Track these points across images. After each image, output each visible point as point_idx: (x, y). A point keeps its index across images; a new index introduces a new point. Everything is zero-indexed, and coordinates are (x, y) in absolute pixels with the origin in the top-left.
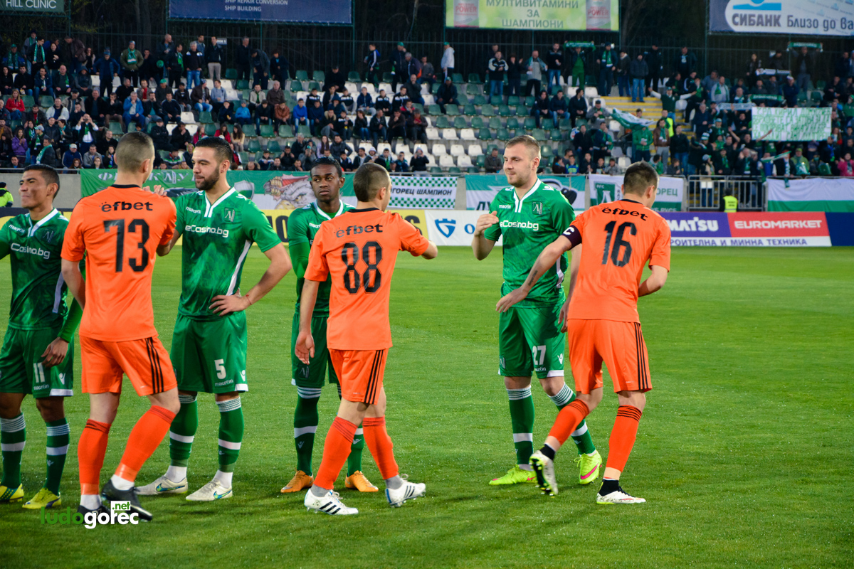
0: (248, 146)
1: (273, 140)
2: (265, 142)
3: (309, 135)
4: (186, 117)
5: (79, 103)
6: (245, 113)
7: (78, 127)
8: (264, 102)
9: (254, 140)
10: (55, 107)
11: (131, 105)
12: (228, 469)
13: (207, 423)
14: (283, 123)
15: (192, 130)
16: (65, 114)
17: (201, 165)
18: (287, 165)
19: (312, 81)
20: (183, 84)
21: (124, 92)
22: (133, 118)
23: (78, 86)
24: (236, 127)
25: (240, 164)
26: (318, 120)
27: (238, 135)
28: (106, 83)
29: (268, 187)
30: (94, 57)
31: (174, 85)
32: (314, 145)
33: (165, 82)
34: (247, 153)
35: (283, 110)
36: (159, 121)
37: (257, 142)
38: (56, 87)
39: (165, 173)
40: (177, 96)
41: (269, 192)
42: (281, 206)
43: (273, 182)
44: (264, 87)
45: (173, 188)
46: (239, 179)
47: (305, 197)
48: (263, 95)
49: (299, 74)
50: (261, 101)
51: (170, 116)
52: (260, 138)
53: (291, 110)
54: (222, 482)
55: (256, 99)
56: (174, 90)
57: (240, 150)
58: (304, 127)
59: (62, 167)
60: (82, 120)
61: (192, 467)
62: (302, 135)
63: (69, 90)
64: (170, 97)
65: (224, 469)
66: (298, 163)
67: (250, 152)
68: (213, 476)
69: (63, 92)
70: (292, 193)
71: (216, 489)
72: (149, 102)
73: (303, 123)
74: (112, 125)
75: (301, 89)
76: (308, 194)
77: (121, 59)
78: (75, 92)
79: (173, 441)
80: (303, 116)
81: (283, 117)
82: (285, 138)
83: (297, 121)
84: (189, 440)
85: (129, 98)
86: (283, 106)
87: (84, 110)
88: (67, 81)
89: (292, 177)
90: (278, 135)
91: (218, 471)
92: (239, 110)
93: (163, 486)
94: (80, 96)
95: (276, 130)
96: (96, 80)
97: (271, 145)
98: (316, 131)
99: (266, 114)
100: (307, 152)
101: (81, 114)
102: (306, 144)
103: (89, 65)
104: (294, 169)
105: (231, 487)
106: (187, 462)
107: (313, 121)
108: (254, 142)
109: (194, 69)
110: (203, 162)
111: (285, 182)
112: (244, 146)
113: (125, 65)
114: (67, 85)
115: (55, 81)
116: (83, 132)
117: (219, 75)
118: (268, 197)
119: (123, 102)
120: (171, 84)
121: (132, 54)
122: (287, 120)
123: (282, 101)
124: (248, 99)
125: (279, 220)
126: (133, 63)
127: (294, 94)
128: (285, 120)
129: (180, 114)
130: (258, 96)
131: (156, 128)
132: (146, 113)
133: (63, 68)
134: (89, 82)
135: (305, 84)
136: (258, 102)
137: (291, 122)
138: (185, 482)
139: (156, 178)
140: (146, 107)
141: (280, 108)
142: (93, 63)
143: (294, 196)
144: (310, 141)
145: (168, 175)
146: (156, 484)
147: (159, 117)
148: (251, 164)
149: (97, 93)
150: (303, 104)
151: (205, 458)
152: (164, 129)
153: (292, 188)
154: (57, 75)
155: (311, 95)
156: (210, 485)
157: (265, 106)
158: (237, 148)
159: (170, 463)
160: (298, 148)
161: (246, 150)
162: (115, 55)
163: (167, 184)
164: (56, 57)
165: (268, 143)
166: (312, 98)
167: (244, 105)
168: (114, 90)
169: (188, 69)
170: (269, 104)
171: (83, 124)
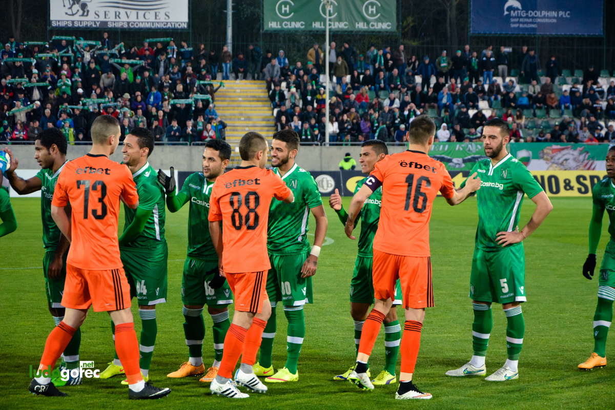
0: (527, 125)
1: (545, 120)
2: (540, 122)
3: (572, 116)
4: (483, 104)
5: (407, 95)
6: (525, 101)
7: (406, 113)
8: (539, 93)
9: (532, 120)
10: (390, 98)
11: (443, 97)
12: (514, 357)
13: (500, 325)
14: (552, 108)
15: (488, 113)
16: (397, 104)
17: (491, 139)
18: (555, 138)
19: (574, 77)
20: (481, 81)
21: (438, 87)
22: (445, 106)
23: (406, 83)
24: (519, 111)
25: (521, 138)
26: (578, 106)
27: (519, 117)
28: (426, 81)
29: (541, 155)
30: (417, 63)
31: (474, 82)
32: (575, 123)
33: (467, 80)
34: (527, 130)
35: (553, 99)
36: (463, 108)
37: (534, 122)
38: (390, 85)
39: (467, 145)
40: (476, 89)
41: (542, 158)
42: (551, 168)
43: (545, 151)
44: (538, 82)
45: (473, 156)
46: (520, 149)
47: (568, 161)
48: (538, 88)
49: (564, 72)
50: (536, 92)
51: (471, 104)
52: (536, 119)
53: (559, 98)
54: (510, 367)
55: (533, 90)
56: (474, 85)
57: (521, 128)
58: (568, 110)
59: (395, 141)
60: (408, 107)
61: (489, 357)
62: (567, 117)
63: (399, 87)
64: (471, 90)
65: (511, 358)
66: (563, 137)
67: (529, 129)
68: (504, 363)
69: (396, 88)
70: (559, 159)
71: (506, 373)
72: (456, 94)
73: (567, 108)
74: (430, 111)
75: (566, 83)
76: (571, 159)
77: (436, 64)
78: (404, 88)
79: (474, 337)
80: (567, 103)
81: (553, 103)
82: (554, 118)
83: (563, 106)
84: (486, 336)
85: (442, 92)
86: (553, 96)
87: (410, 100)
88: (398, 80)
89: (559, 147)
90: (549, 117)
91: (508, 360)
92: (520, 99)
93: (468, 370)
94: (407, 90)
95: (548, 113)
96: (418, 79)
97: (544, 124)
98: (577, 113)
99: (541, 102)
100: (570, 128)
101: (409, 103)
102: (569, 123)
103: (414, 68)
104: (561, 141)
105: (517, 371)
106: (485, 353)
107: (574, 106)
108: (531, 122)
109: (488, 70)
110: (492, 137)
111: (554, 151)
112: (525, 125)
113: (439, 68)
114: (399, 83)
115: (390, 80)
116: (409, 116)
117: (506, 74)
118: (542, 162)
119: (438, 93)
120: (471, 81)
121: (444, 60)
122: (556, 106)
123: (552, 92)
124: (527, 90)
125: (550, 178)
126: (444, 67)
127: (561, 87)
128: (554, 105)
129: (478, 102)
130: (534, 89)
131: (461, 113)
132: (454, 102)
133: (396, 71)
134: (414, 80)
135: (569, 79)
136: (534, 93)
137: (559, 107)
138: (484, 368)
139: (461, 149)
140: (454, 98)
141: (550, 97)
142: (416, 67)
143: (560, 161)
144: (573, 121)
145: (470, 146)
146: (463, 368)
147: (463, 105)
148: (529, 138)
149: (419, 88)
150: (567, 94)
151: (498, 350)
152: (466, 113)
153: (559, 155)
154: (392, 76)
155: (573, 87)
156: (502, 370)
157: (540, 96)
158: (519, 126)
159: (473, 354)
160: (564, 126)
161: (526, 128)
162: (432, 61)
163: (469, 152)
164: (391, 62)
165: (542, 123)
166: (573, 89)
167: (525, 95)
168: (432, 86)
169: (484, 70)
170: (543, 95)
171: (410, 111)
